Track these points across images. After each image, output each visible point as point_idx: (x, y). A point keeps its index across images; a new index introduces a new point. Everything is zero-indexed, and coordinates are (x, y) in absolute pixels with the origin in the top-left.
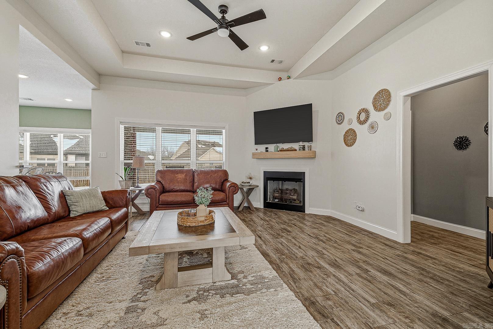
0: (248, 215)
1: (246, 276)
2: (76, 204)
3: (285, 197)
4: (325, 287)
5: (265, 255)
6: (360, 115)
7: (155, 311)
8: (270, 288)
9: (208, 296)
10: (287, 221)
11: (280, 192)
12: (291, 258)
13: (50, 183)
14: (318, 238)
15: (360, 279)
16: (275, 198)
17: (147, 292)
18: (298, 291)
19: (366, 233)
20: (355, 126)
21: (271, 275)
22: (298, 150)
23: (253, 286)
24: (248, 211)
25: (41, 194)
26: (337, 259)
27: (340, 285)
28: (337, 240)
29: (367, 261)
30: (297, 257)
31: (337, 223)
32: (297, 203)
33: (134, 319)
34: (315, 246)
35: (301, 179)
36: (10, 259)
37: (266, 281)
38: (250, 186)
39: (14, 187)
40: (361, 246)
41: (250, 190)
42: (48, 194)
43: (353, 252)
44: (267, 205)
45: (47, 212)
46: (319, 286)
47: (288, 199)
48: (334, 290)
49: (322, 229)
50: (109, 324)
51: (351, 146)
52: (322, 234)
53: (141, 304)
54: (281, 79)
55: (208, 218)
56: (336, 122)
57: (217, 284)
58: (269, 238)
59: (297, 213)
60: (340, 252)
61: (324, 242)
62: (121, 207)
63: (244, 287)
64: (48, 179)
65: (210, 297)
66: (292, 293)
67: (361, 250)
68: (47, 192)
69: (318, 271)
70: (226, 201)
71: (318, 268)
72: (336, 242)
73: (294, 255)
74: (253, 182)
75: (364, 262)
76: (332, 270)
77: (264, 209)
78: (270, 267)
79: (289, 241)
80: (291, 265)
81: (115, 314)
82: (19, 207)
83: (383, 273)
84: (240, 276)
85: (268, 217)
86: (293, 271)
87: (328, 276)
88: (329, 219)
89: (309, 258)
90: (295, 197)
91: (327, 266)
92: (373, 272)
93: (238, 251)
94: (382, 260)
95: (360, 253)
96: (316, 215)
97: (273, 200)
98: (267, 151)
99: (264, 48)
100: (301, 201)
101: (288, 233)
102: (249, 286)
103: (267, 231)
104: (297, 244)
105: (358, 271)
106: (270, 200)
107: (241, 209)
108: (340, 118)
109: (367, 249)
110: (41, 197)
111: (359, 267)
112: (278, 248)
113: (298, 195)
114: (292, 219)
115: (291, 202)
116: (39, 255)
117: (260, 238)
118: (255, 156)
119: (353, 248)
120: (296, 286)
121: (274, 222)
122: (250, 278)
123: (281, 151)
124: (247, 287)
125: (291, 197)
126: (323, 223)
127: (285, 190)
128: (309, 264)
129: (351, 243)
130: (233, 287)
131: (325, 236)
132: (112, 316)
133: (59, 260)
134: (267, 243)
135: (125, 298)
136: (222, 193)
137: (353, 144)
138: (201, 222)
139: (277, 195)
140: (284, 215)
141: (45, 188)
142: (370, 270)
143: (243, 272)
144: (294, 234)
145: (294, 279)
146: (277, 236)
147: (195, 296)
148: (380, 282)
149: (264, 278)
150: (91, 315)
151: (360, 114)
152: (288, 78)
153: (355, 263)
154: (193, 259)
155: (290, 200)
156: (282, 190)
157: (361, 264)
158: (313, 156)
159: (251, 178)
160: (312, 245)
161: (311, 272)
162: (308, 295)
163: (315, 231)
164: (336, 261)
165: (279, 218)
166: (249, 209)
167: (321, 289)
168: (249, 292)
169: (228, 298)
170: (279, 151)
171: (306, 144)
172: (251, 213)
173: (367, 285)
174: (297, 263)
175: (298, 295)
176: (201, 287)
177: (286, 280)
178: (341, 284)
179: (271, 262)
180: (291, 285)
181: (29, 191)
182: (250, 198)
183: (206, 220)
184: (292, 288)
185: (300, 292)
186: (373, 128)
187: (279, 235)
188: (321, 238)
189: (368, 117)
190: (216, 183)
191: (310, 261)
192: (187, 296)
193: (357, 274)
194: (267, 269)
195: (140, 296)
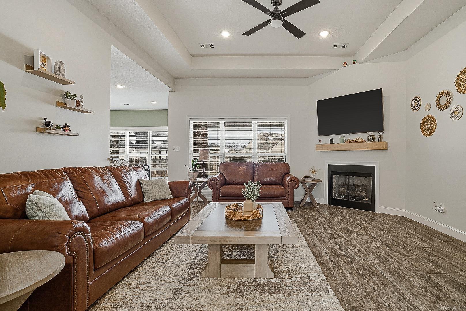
0: (309, 211)
1: (291, 276)
2: (148, 192)
3: (352, 193)
4: (380, 299)
5: (317, 255)
6: (439, 99)
7: (196, 296)
8: (314, 292)
9: (247, 291)
10: (352, 220)
11: (347, 188)
12: (345, 261)
13: (129, 173)
14: (383, 241)
15: (426, 294)
16: (340, 194)
17: (194, 278)
18: (345, 299)
19: (446, 239)
20: (435, 112)
21: (318, 278)
22: (367, 141)
23: (295, 288)
24: (310, 207)
25: (121, 182)
26: (401, 267)
27: (399, 298)
28: (406, 245)
29: (439, 273)
30: (353, 262)
31: (410, 224)
32: (366, 201)
33: (177, 300)
34: (378, 251)
35: (370, 174)
36: (78, 235)
37: (311, 284)
38: (312, 180)
39: (102, 176)
40: (435, 253)
41: (313, 185)
42: (127, 182)
43: (424, 261)
44: (332, 201)
45: (125, 197)
46: (372, 296)
47: (355, 196)
48: (389, 303)
49: (390, 232)
50: (157, 301)
51: (429, 135)
52: (390, 237)
53: (186, 288)
54: (346, 64)
55: (255, 213)
56: (411, 109)
57: (259, 280)
58: (326, 237)
59: (364, 211)
60: (407, 260)
61: (390, 247)
62: (183, 197)
63: (286, 287)
64: (128, 169)
65: (249, 292)
66: (337, 301)
67: (434, 259)
68: (127, 181)
69: (375, 279)
70: (285, 196)
71: (376, 275)
72: (404, 247)
73: (351, 258)
74: (316, 177)
75: (436, 273)
76: (392, 279)
77: (328, 206)
78: (320, 270)
79: (348, 242)
80: (344, 270)
81: (163, 293)
82: (104, 192)
83: (459, 290)
84: (285, 275)
85: (331, 214)
86: (345, 276)
87: (386, 286)
88: (402, 220)
89: (367, 263)
90: (363, 194)
91: (387, 275)
92: (445, 287)
93: (288, 250)
94: (462, 273)
95: (433, 262)
96: (386, 215)
97: (339, 196)
98: (332, 143)
99: (324, 34)
100: (370, 199)
101: (350, 234)
102: (291, 287)
103: (326, 230)
104: (357, 247)
105: (426, 284)
106: (335, 197)
107: (302, 205)
108: (416, 104)
109: (443, 259)
110: (121, 184)
111: (428, 280)
112: (334, 250)
113: (367, 191)
114: (357, 217)
115: (359, 199)
116: (106, 233)
117: (317, 237)
118: (319, 148)
119: (426, 256)
120: (345, 294)
121: (335, 221)
122: (294, 279)
123: (347, 142)
124: (289, 288)
125: (359, 193)
126: (393, 225)
127: (352, 186)
128: (366, 270)
129: (424, 249)
130: (274, 286)
131: (392, 239)
132: (161, 294)
133: (121, 239)
134: (322, 243)
135: (175, 279)
136: (281, 187)
137: (432, 134)
138: (246, 217)
139: (343, 191)
140: (349, 213)
141: (125, 177)
142: (442, 284)
143: (288, 272)
144: (355, 235)
145: (344, 286)
146: (336, 236)
147: (235, 288)
148: (453, 300)
149: (310, 280)
150: (146, 290)
151: (439, 97)
152: (355, 63)
153: (424, 274)
154: (241, 253)
155: (358, 197)
156: (349, 185)
157: (431, 276)
158: (385, 148)
159: (314, 172)
160: (374, 249)
161: (366, 279)
162: (356, 305)
163: (382, 233)
164: (400, 270)
165: (343, 216)
166: (312, 205)
167: (373, 300)
168: (290, 293)
169: (267, 296)
170: (345, 143)
171: (376, 134)
172: (312, 209)
173: (434, 302)
174: (352, 268)
175: (345, 304)
176: (243, 281)
177: (334, 285)
178: (400, 296)
179: (321, 265)
180: (339, 291)
181: (112, 179)
182: (313, 193)
183: (252, 215)
184: (340, 295)
185: (348, 301)
186: (456, 113)
187: (338, 235)
188: (387, 242)
189: (449, 101)
190: (276, 177)
191: (367, 267)
192: (228, 288)
193: (424, 287)
194: (316, 271)
195: (187, 280)
